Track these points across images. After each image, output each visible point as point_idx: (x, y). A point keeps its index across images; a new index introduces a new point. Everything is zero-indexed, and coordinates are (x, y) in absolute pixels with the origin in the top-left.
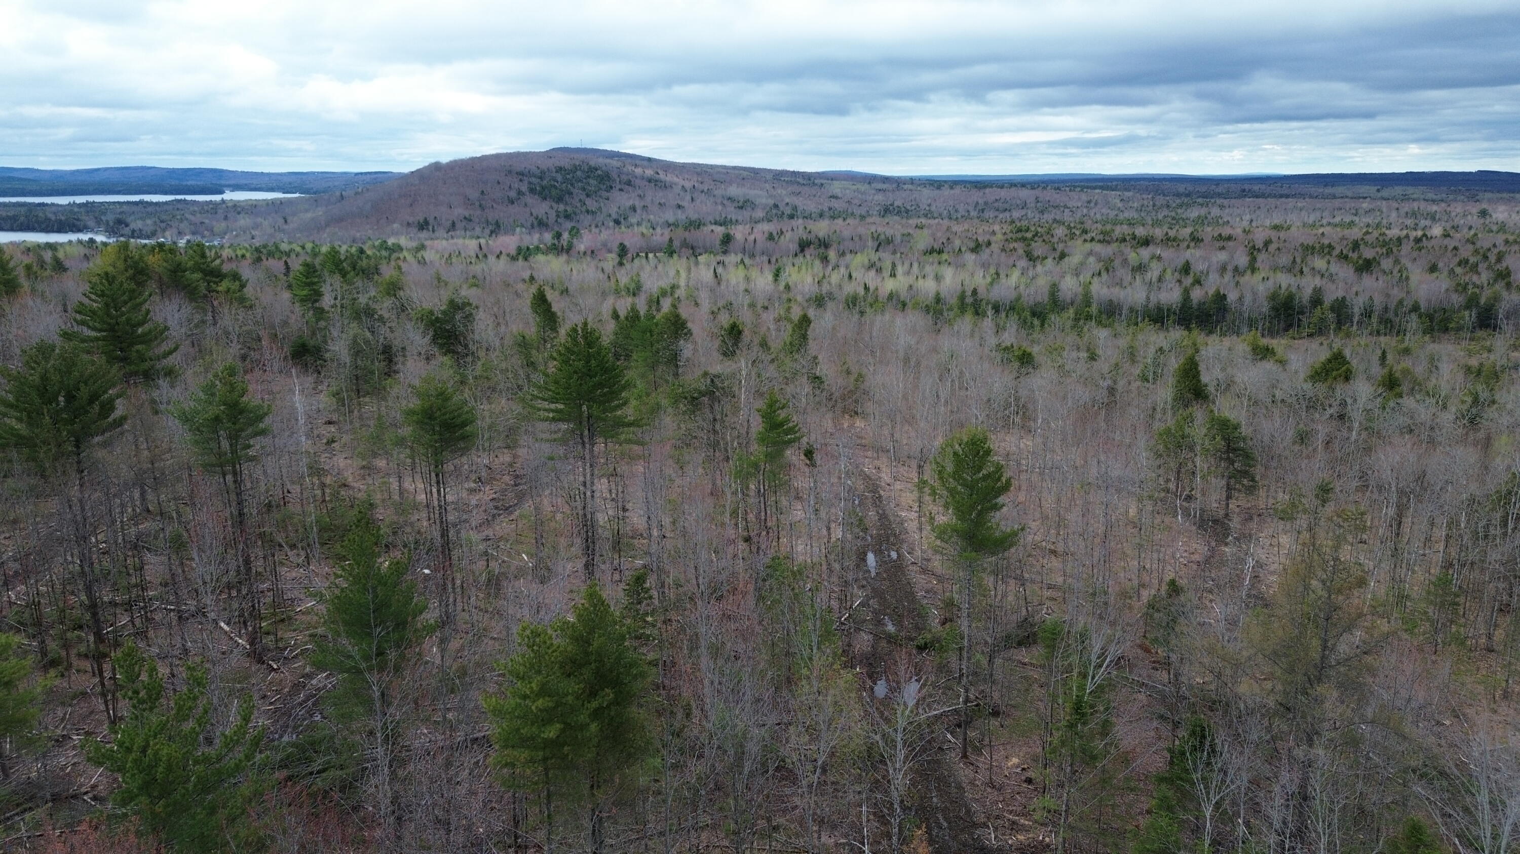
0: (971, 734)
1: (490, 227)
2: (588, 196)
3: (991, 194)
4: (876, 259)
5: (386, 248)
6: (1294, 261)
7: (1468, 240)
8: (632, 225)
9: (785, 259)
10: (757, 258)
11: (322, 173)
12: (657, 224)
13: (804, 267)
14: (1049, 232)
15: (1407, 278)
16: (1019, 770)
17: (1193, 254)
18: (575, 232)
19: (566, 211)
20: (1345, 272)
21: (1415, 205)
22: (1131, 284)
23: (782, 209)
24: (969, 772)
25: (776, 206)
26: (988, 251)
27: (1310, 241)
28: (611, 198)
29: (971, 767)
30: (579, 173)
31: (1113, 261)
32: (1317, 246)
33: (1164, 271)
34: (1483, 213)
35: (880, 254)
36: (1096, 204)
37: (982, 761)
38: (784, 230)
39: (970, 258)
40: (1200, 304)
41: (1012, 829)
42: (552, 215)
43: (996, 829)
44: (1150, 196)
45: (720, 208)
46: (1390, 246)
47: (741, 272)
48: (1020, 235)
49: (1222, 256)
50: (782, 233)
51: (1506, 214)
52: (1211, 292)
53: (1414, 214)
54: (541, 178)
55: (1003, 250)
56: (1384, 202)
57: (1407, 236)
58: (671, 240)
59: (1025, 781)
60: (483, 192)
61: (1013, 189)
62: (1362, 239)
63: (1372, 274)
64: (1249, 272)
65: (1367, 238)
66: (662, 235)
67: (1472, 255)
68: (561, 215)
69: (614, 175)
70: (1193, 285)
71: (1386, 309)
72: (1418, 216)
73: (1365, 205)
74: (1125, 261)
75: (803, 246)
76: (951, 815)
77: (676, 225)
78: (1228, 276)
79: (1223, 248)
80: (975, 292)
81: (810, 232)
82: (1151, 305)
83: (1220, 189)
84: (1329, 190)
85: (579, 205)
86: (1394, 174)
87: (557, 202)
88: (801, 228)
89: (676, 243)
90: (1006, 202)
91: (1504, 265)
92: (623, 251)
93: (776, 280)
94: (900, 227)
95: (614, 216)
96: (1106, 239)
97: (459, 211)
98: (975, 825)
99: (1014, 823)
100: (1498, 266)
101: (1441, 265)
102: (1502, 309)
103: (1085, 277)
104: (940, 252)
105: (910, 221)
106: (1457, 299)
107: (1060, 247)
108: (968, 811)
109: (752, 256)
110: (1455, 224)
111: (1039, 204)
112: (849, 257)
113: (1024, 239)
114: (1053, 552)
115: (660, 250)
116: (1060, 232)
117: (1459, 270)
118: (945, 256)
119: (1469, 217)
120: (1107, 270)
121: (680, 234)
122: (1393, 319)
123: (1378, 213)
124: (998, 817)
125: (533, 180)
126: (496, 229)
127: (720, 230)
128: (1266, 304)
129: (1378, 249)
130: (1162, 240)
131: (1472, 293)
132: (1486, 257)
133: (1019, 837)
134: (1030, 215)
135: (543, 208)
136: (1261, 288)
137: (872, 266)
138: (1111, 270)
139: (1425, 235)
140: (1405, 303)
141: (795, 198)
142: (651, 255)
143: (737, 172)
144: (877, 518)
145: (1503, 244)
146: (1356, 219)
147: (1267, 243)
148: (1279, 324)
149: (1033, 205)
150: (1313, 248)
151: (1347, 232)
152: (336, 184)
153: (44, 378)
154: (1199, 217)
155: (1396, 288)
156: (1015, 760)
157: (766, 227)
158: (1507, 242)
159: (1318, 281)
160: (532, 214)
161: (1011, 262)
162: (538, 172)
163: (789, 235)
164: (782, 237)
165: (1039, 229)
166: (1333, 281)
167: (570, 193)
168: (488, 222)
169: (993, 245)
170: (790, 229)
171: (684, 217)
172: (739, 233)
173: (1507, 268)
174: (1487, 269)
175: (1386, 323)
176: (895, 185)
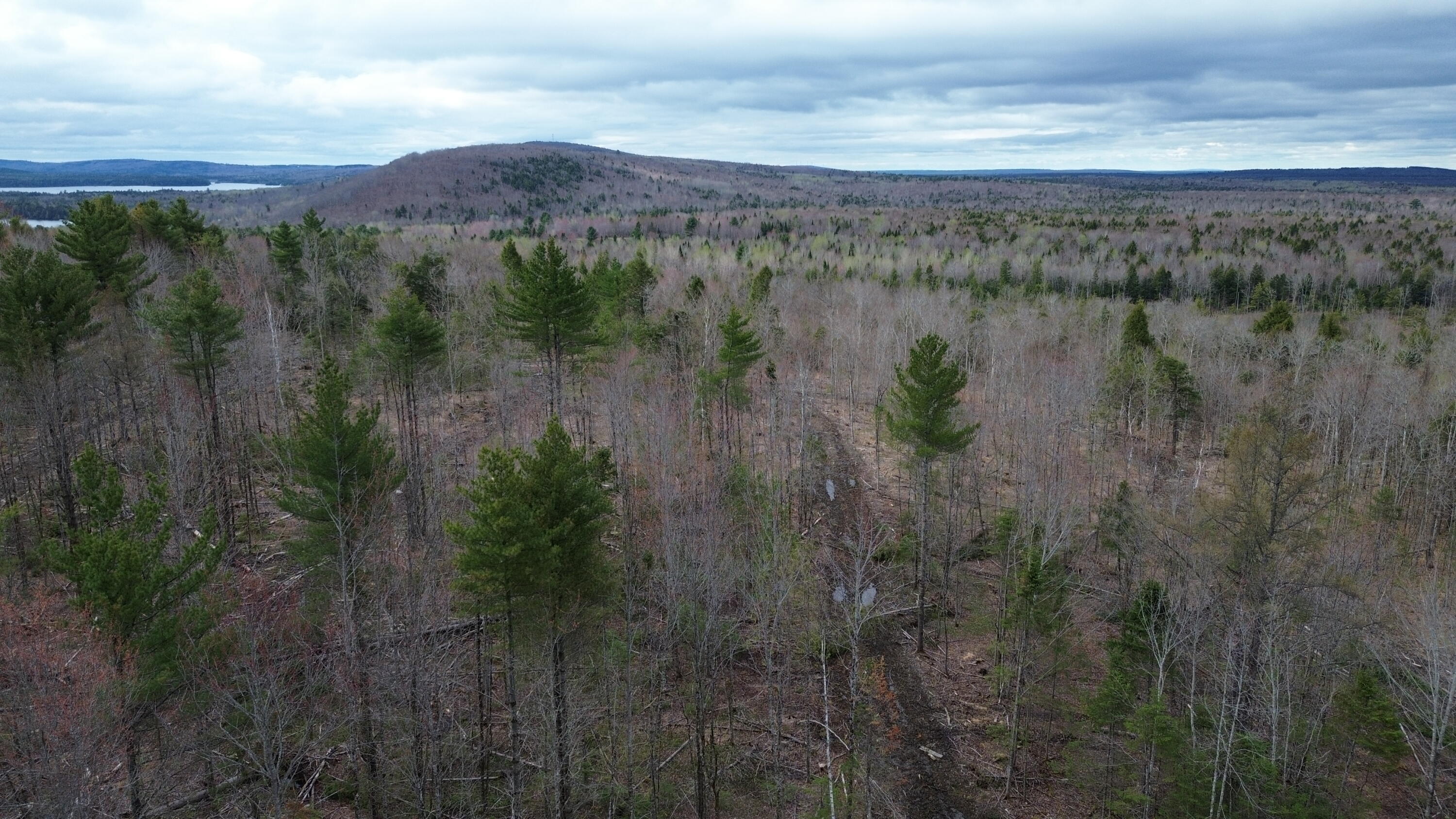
0: (927, 632)
1: (465, 215)
2: (559, 185)
3: (945, 186)
4: (835, 241)
5: (365, 231)
6: (1235, 243)
7: (1401, 226)
8: (602, 213)
9: (748, 241)
10: (721, 240)
11: (304, 166)
12: (626, 212)
13: (766, 247)
14: (1002, 218)
15: (1344, 258)
16: (974, 663)
17: (1139, 237)
18: (547, 218)
19: (538, 199)
20: (1284, 252)
21: (1351, 197)
22: (1079, 262)
23: (744, 199)
24: (925, 664)
25: (739, 196)
26: (942, 234)
27: (1250, 226)
28: (581, 188)
29: (927, 660)
30: (550, 164)
31: (1061, 242)
32: (1258, 230)
33: (1112, 251)
34: (1416, 204)
35: (840, 236)
36: (1045, 195)
37: (938, 656)
38: (747, 216)
39: (925, 240)
40: (1147, 281)
41: (967, 713)
42: (525, 203)
43: (952, 713)
44: (1097, 188)
45: (686, 197)
46: (1327, 231)
47: (706, 253)
48: (973, 220)
49: (1167, 238)
50: (745, 218)
51: (1437, 205)
52: (1156, 270)
53: (1349, 205)
54: (514, 169)
55: (957, 232)
56: (1321, 194)
57: (1343, 222)
58: (638, 225)
59: (980, 672)
60: (458, 181)
61: (966, 182)
62: (1301, 225)
63: (1310, 254)
64: (1192, 252)
65: (1305, 223)
66: (630, 220)
67: (1406, 238)
68: (534, 203)
69: (584, 166)
70: (1139, 264)
71: (1324, 286)
72: (1354, 206)
73: (1303, 197)
74: (1074, 242)
75: (766, 230)
76: (908, 701)
77: (643, 213)
78: (1173, 255)
79: (1168, 231)
80: (930, 269)
81: (772, 217)
82: (1099, 282)
83: (1164, 183)
84: (1268, 184)
85: (550, 194)
86: (1329, 169)
87: (529, 191)
88: (763, 214)
89: (644, 228)
90: (959, 193)
91: (1436, 247)
92: (592, 235)
93: (739, 258)
94: (858, 213)
95: (584, 205)
96: (1055, 224)
97: (436, 199)
98: (932, 710)
99: (969, 708)
100: (1431, 247)
101: (1375, 246)
102: (1435, 286)
103: (1036, 256)
104: (897, 234)
105: (868, 209)
106: (1391, 277)
107: (1012, 230)
108: (924, 698)
109: (717, 238)
110: (1389, 213)
111: (991, 196)
112: (809, 238)
113: (977, 224)
114: (1007, 482)
115: (628, 235)
116: (1011, 218)
117: (1393, 251)
118: (901, 238)
119: (1402, 208)
120: (1057, 251)
121: (648, 220)
122: (1330, 296)
123: (1315, 204)
124: (953, 703)
125: (506, 170)
126: (471, 216)
127: (686, 217)
128: (1209, 281)
129: (1316, 233)
130: (1109, 225)
131: (1406, 271)
132: (1418, 240)
133: (974, 720)
134: (982, 205)
135: (515, 197)
136: (1204, 266)
137: (831, 247)
138: (1060, 252)
139: (1360, 221)
140: (1342, 280)
141: (757, 189)
142: (619, 239)
143: (701, 164)
144: (836, 451)
145: (1435, 229)
146: (1294, 209)
147: (1209, 228)
148: (1221, 300)
149: (985, 196)
150: (1254, 231)
151: (1286, 219)
152: (317, 176)
153: (21, 281)
154: (1144, 207)
155: (1333, 267)
156: (970, 655)
157: (730, 214)
158: (1438, 227)
159: (1258, 260)
160: (505, 202)
161: (965, 243)
162: (511, 163)
163: (751, 220)
164: (745, 222)
165: (992, 216)
166: (1273, 261)
167: (542, 183)
168: (463, 210)
169: (947, 228)
170: (753, 215)
171: (651, 206)
172: (704, 219)
173: (1439, 249)
174: (1420, 250)
175: (1324, 299)
176: (853, 178)
